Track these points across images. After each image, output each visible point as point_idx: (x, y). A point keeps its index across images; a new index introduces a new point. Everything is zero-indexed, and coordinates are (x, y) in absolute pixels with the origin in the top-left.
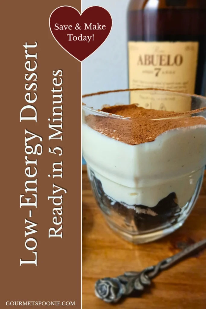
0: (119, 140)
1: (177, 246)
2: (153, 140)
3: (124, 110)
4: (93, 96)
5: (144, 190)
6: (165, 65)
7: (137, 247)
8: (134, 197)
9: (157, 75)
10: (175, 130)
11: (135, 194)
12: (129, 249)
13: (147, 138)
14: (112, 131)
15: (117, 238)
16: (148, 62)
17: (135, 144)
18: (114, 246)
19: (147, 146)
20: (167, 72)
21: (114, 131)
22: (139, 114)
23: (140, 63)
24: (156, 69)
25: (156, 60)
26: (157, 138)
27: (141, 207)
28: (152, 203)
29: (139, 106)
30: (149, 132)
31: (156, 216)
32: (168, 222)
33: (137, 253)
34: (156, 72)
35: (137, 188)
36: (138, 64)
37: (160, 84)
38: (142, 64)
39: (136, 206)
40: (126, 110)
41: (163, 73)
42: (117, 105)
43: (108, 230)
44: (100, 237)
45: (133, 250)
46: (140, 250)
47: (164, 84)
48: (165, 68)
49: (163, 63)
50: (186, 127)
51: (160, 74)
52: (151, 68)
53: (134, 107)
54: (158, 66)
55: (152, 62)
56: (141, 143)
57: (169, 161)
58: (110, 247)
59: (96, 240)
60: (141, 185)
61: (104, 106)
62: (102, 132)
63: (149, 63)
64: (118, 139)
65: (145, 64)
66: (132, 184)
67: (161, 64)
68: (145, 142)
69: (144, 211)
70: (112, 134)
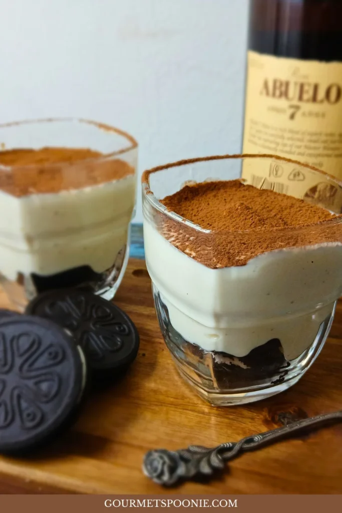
0: (194, 258)
1: (277, 418)
2: (244, 264)
3: (219, 189)
4: (170, 169)
5: (228, 332)
6: (308, 101)
7: (214, 411)
8: (214, 339)
9: (292, 117)
10: (281, 251)
11: (215, 335)
12: (203, 413)
13: (237, 258)
14: (189, 238)
15: (187, 392)
16: (278, 93)
17: (215, 268)
18: (181, 404)
19: (235, 272)
20: (310, 114)
21: (191, 238)
22: (237, 209)
23: (264, 92)
24: (292, 107)
25: (293, 91)
26: (251, 261)
27: (223, 354)
28: (241, 351)
29: (245, 184)
30: (244, 246)
31: (247, 369)
32: (267, 380)
33: (213, 420)
34: (291, 111)
35: (217, 328)
36: (261, 93)
37: (297, 133)
38: (268, 94)
39: (216, 353)
40: (222, 191)
41: (304, 114)
42: (209, 181)
43: (176, 378)
44: (163, 389)
45: (209, 414)
46: (218, 415)
47: (303, 133)
48: (307, 107)
49: (306, 96)
50: (300, 247)
51: (298, 115)
52: (283, 103)
53: (237, 184)
54: (295, 102)
55: (285, 94)
56: (226, 267)
57: (268, 294)
58: (176, 405)
59: (155, 392)
60: (223, 325)
61: (186, 183)
62: (173, 239)
63: (281, 95)
64: (194, 254)
65: (274, 95)
66: (210, 323)
67: (300, 98)
68: (233, 265)
69: (228, 362)
70: (187, 244)
